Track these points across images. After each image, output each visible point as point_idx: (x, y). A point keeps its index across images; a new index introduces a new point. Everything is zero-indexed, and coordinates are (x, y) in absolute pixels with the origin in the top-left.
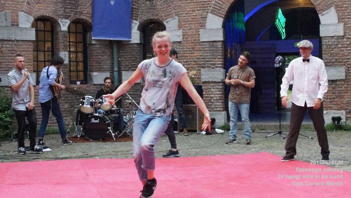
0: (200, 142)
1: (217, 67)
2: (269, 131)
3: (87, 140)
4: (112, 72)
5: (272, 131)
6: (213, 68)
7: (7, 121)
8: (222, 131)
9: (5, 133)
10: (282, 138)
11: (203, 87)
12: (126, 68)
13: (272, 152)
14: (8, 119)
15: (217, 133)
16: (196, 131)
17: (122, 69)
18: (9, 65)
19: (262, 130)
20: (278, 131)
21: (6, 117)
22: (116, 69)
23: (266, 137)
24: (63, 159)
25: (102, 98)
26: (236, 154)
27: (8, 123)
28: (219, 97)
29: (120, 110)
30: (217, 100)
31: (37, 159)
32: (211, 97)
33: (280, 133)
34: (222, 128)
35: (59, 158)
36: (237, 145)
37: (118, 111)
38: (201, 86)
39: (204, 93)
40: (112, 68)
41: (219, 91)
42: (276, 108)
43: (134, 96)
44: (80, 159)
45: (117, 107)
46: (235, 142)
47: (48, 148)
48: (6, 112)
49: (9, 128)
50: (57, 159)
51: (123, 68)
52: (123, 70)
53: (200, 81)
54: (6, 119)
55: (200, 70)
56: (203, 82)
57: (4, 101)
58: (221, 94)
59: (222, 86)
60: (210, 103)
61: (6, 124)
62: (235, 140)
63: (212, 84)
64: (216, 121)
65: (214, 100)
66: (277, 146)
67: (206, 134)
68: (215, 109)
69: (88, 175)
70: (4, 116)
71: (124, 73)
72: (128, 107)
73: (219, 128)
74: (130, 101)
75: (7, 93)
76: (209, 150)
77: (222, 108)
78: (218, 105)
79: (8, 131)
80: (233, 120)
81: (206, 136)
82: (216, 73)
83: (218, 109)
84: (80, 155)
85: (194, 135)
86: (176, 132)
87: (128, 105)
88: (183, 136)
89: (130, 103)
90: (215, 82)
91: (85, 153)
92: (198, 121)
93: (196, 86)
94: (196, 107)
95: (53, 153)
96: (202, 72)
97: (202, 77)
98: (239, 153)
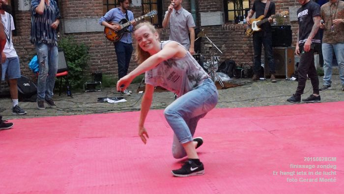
0: (290, 88)
7: (77, 71)
9: (76, 84)
11: (292, 28)
12: (205, 9)
14: (79, 69)
16: (284, 77)
17: (200, 10)
18: (77, 10)
21: (76, 66)
22: (193, 10)
26: (332, 101)
27: (78, 73)
29: (199, 55)
31: (112, 110)
35: (136, 109)
36: (333, 92)
37: (198, 57)
38: (290, 26)
39: (293, 34)
40: (189, 9)
43: (215, 40)
44: (158, 110)
46: (330, 88)
47: (123, 98)
48: (76, 61)
49: (80, 79)
50: (133, 110)
51: (202, 9)
52: (202, 11)
53: (289, 20)
54: (76, 69)
55: (288, 8)
56: (291, 22)
57: (74, 49)
61: (76, 74)
62: (330, 86)
67: (296, 80)
70: (74, 65)
71: (202, 14)
72: (208, 52)
74: (211, 46)
75: (76, 41)
79: (79, 82)
80: (327, 63)
84: (158, 105)
85: (282, 82)
86: (262, 79)
87: (208, 50)
88: (270, 83)
89: (210, 48)
91: (164, 104)
92: (286, 65)
93: (284, 26)
94: (285, 49)
95: (128, 104)
96: (290, 11)
97: (291, 16)
98: (335, 101)
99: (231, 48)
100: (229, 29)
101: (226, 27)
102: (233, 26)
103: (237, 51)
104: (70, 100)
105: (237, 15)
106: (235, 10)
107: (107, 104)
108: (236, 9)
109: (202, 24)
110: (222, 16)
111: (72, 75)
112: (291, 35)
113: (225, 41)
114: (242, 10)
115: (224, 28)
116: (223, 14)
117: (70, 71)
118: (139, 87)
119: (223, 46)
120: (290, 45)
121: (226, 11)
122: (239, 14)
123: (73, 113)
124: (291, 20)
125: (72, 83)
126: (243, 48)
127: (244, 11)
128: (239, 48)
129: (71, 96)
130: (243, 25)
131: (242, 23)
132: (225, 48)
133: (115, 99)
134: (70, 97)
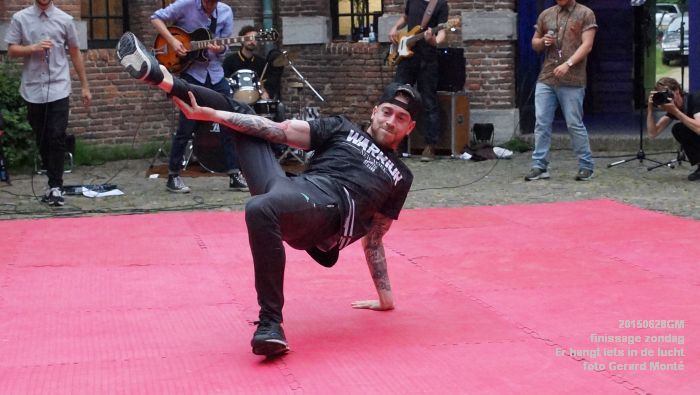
0: (458, 176)
1: (497, 7)
2: (616, 154)
3: (204, 172)
4: (260, 19)
5: (623, 153)
6: (489, 9)
7: (22, 130)
8: (508, 153)
9: (20, 156)
10: (645, 169)
11: (466, 54)
12: (291, 9)
13: (621, 198)
15: (497, 158)
16: (448, 153)
17: (282, 12)
19: (601, 150)
20: (636, 153)
21: (20, 120)
22: (268, 12)
23: (610, 166)
24: (148, 211)
25: (235, 78)
26: (540, 202)
27: (25, 135)
28: (502, 75)
29: (277, 104)
30: (498, 82)
31: (90, 212)
32: (483, 76)
33: (641, 157)
34: (509, 146)
35: (141, 210)
36: (543, 183)
37: (273, 107)
38: (462, 51)
39: (468, 66)
40: (261, 10)
41: (502, 63)
42: (633, 103)
43: (311, 74)
44: (187, 213)
45: (271, 97)
47: (114, 187)
48: (21, 109)
49: (29, 146)
50: (134, 211)
51: (286, 10)
52: (285, 15)
53: (460, 38)
54: (20, 126)
55: (459, 14)
56: (466, 42)
58: (507, 69)
59: (509, 49)
60: (481, 90)
61: (20, 136)
62: (545, 170)
63: (487, 47)
64: (496, 130)
65: (492, 82)
66: (633, 187)
67: (471, 159)
68: (493, 103)
69: (203, 246)
70: (17, 117)
71: (286, 21)
72: (297, 99)
73: (501, 146)
74: (301, 85)
76: (478, 195)
77: (509, 100)
78: (500, 94)
79: (26, 153)
80: (541, 124)
81: (473, 164)
82: (496, 21)
83: (499, 103)
84: (186, 203)
85: (444, 162)
86: (404, 155)
87: (296, 95)
88: (419, 163)
89: (300, 89)
90: (493, 42)
91: (199, 200)
92: (453, 129)
93: (449, 50)
94: (450, 96)
95: (126, 200)
96: (464, 19)
97: (464, 29)
98: (546, 201)
99: (342, 91)
100: (340, 53)
101: (334, 49)
102: (347, 46)
103: (355, 98)
104: (4, 189)
105: (357, 25)
106: (352, 15)
107: (82, 198)
108: (355, 11)
109: (286, 41)
110: (326, 27)
111: (10, 138)
112: (463, 69)
113: (331, 77)
114: (368, 14)
115: (329, 50)
116: (327, 22)
117: (7, 130)
118: (152, 167)
119: (327, 86)
120: (461, 88)
121: (335, 16)
122: (361, 23)
123: (9, 217)
124: (465, 38)
125: (12, 155)
126: (367, 92)
127: (371, 18)
128: (358, 92)
129: (7, 180)
130: (369, 45)
131: (365, 40)
132: (331, 92)
133: (99, 190)
134: (4, 184)
